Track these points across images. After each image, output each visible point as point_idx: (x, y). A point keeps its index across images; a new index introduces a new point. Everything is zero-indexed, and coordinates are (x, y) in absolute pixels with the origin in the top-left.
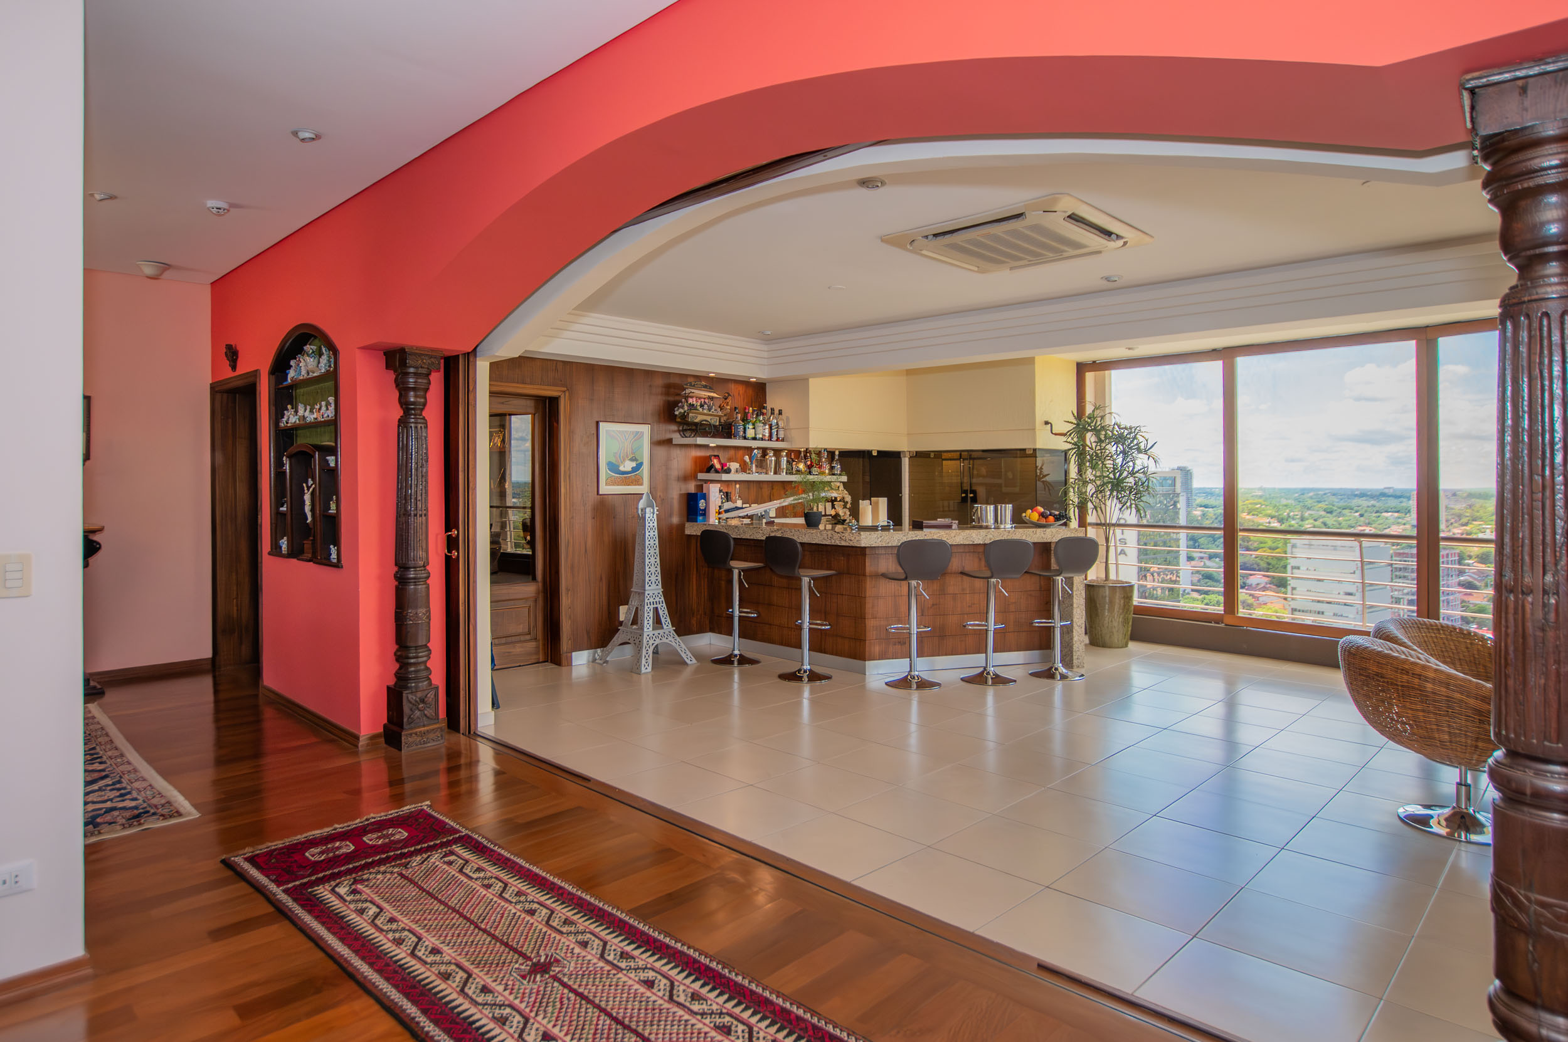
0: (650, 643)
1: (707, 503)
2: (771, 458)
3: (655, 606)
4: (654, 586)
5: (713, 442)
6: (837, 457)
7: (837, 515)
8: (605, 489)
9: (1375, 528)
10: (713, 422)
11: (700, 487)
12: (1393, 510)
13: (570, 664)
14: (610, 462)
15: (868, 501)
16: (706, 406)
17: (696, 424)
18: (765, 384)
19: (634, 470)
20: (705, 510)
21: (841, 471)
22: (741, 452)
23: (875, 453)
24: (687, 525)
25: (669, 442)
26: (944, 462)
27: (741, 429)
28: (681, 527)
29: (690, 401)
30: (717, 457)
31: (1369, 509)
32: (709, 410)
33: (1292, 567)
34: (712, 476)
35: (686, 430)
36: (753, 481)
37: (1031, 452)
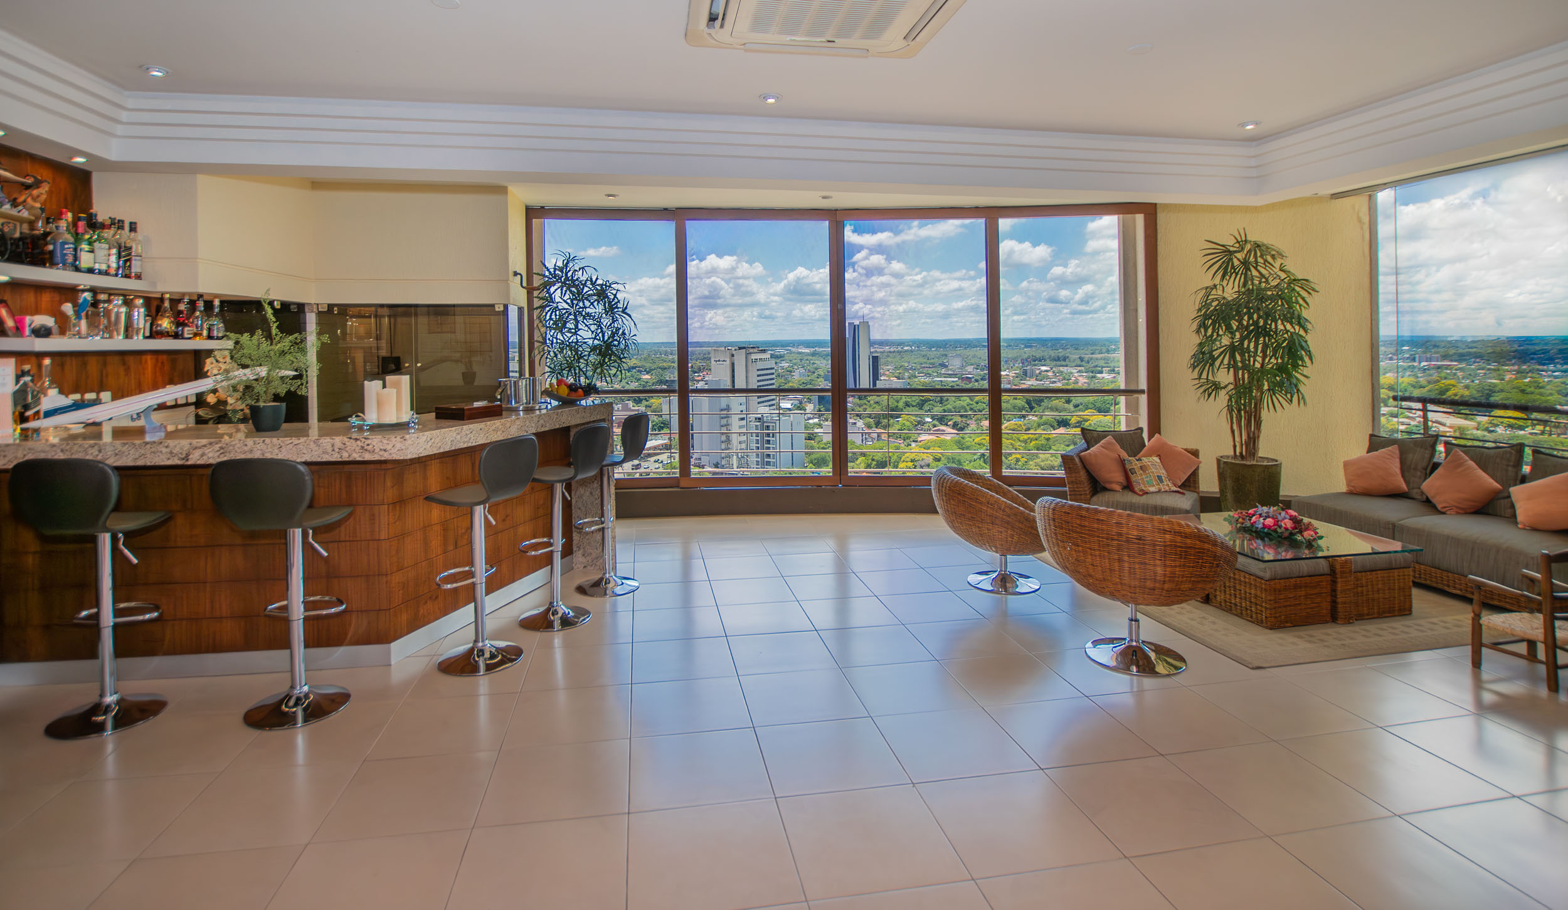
2: (116, 309)
6: (217, 310)
15: (379, 383)
18: (90, 173)
21: (227, 330)
23: (277, 305)
27: (69, 248)
30: (5, 304)
37: (502, 309)
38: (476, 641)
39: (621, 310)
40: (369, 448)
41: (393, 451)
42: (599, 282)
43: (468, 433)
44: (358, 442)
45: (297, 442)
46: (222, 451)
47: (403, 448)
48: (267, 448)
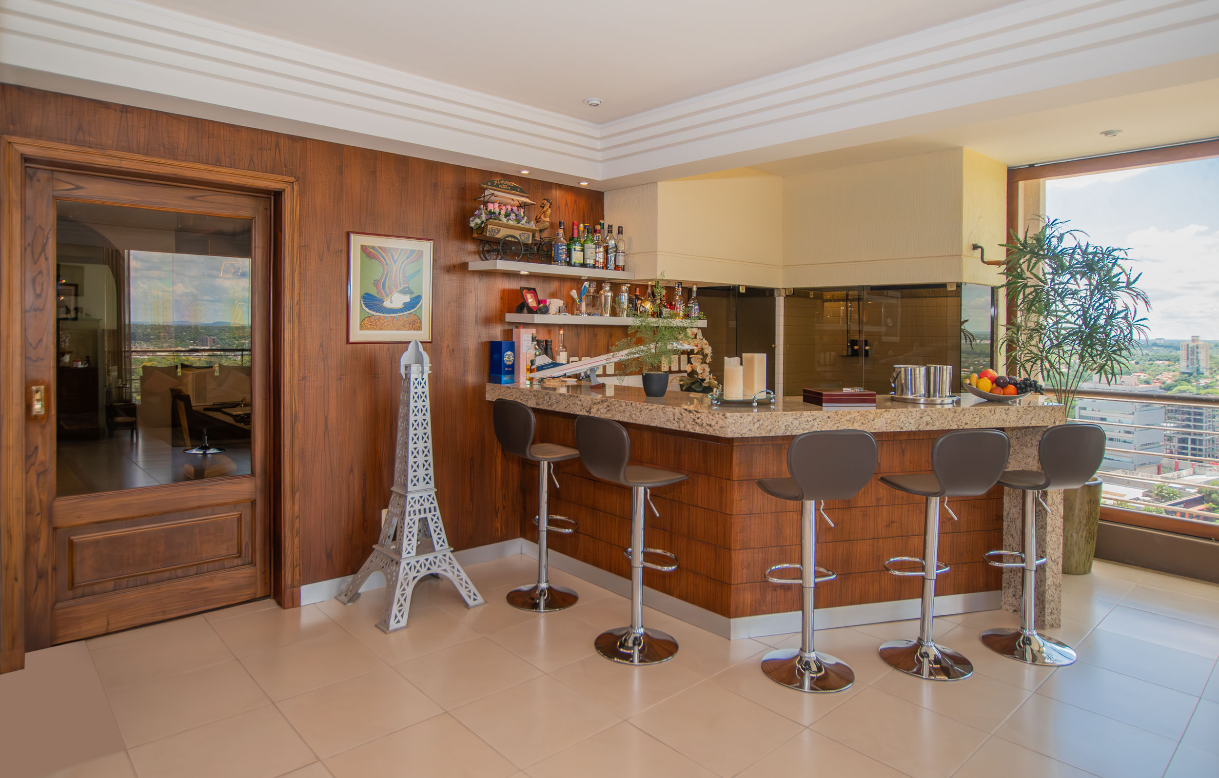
0: (411, 577)
1: (517, 356)
2: (607, 293)
3: (423, 515)
4: (421, 485)
5: (525, 268)
6: (694, 295)
7: (693, 373)
8: (357, 334)
9: (1149, 375)
10: (523, 239)
11: (508, 333)
12: (1165, 358)
13: (295, 602)
14: (366, 294)
15: (737, 359)
16: (513, 216)
17: (497, 241)
18: (603, 193)
19: (408, 306)
20: (512, 366)
21: (700, 313)
22: (567, 285)
23: (742, 290)
24: (489, 387)
25: (463, 267)
26: (827, 304)
27: (563, 249)
28: (480, 391)
29: (491, 207)
30: (533, 291)
31: (1144, 358)
32: (518, 221)
33: (1080, 408)
34: (524, 317)
35: (488, 251)
36: (585, 325)
37: (954, 288)
38: (802, 650)
39: (1124, 285)
40: (699, 421)
41: (717, 427)
42: (1090, 250)
43: (809, 419)
44: (692, 414)
45: (651, 408)
46: (608, 409)
47: (724, 425)
48: (633, 411)
